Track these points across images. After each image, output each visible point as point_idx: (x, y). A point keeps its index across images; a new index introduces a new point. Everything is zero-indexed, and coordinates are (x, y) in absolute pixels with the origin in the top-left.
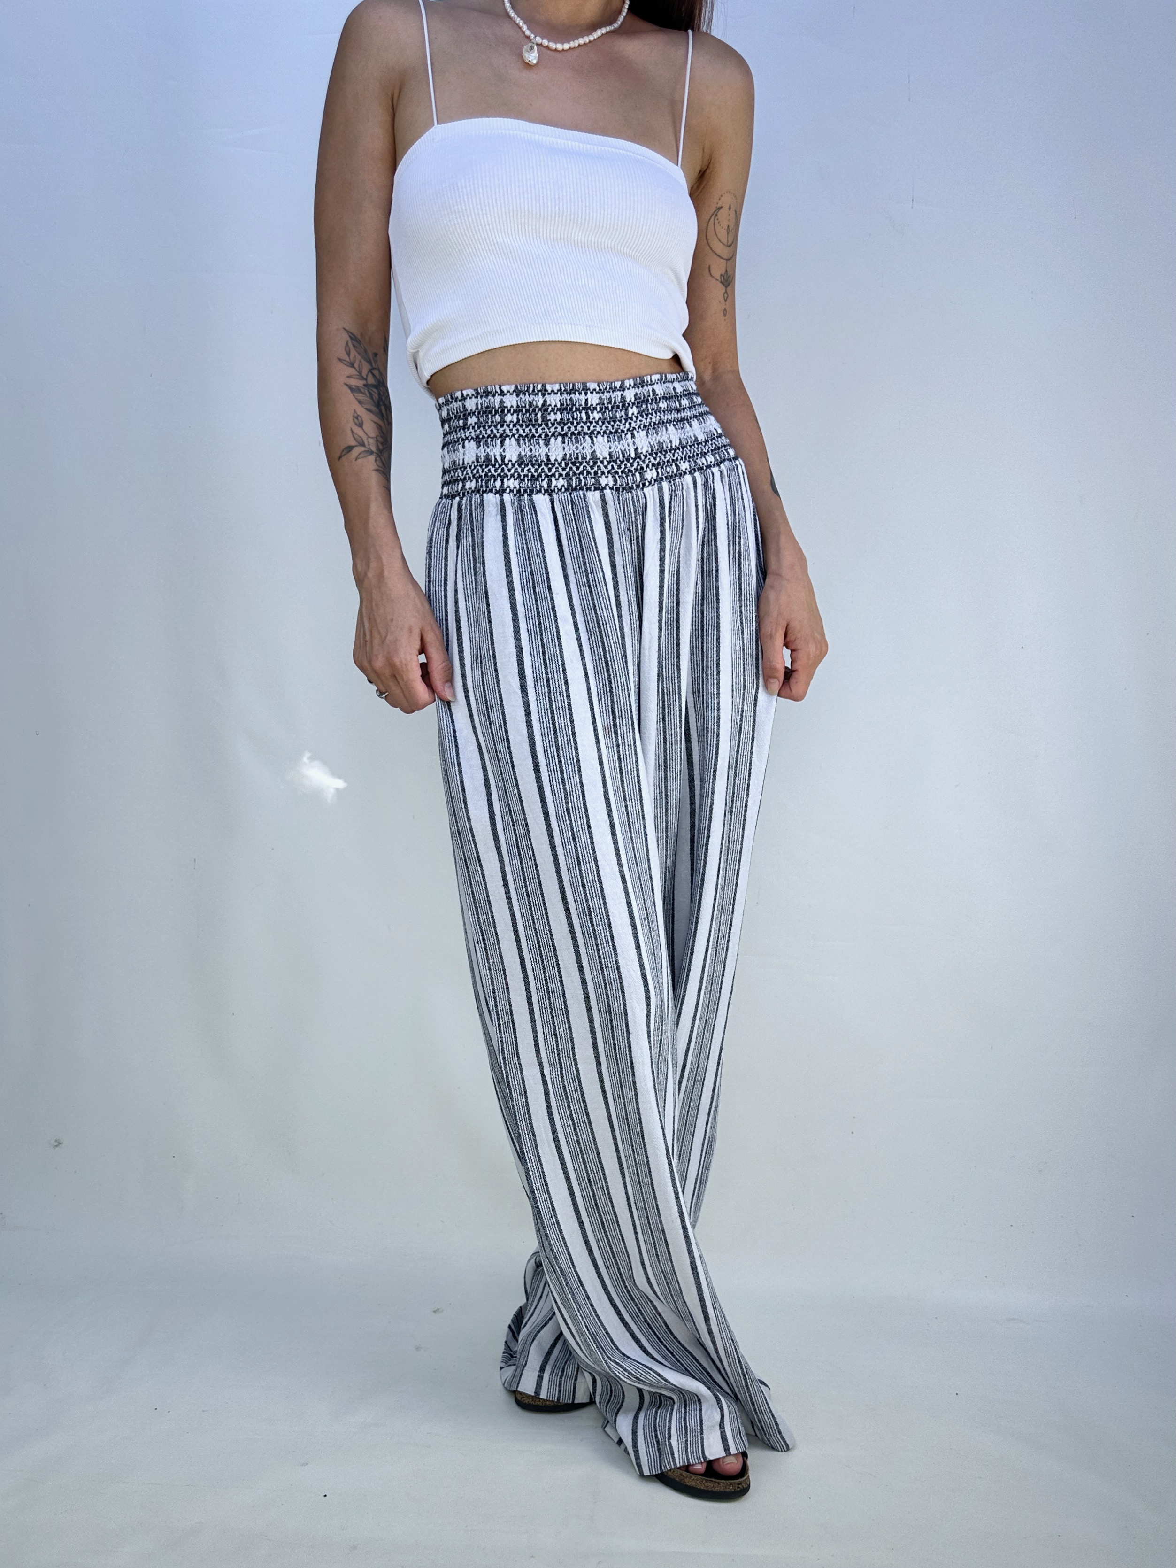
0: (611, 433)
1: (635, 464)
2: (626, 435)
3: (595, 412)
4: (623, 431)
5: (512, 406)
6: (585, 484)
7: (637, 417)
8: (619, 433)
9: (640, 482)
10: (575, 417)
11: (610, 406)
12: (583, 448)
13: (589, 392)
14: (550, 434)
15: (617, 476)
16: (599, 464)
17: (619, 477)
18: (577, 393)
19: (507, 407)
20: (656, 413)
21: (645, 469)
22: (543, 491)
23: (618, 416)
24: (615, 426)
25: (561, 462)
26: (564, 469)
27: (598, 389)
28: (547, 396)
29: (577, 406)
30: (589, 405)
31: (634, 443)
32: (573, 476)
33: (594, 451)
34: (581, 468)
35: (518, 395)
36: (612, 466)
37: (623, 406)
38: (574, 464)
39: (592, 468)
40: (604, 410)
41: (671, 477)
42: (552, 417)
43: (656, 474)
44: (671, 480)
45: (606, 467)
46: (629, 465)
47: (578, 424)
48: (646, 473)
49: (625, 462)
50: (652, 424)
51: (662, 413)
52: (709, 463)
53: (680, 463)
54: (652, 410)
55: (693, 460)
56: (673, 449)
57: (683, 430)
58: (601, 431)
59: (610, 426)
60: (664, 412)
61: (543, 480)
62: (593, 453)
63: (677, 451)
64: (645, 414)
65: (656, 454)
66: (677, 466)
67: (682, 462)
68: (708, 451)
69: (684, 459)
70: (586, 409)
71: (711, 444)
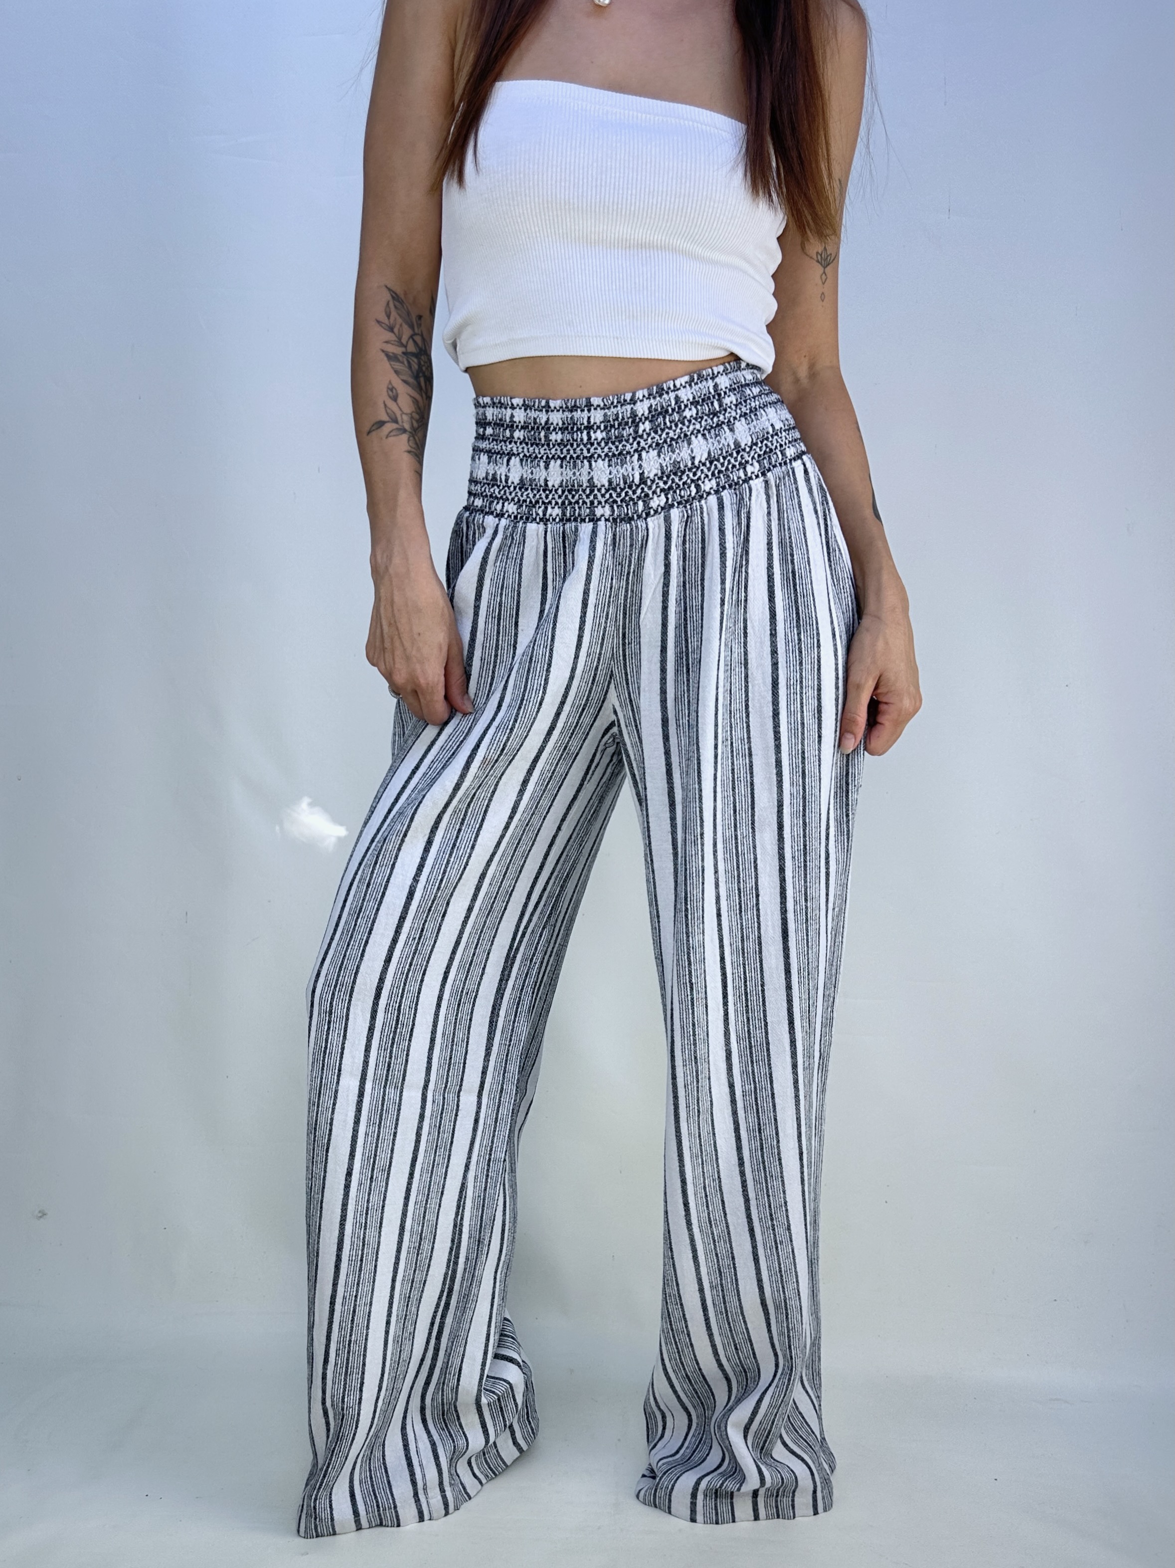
0: (614, 455)
1: (639, 491)
2: (632, 456)
3: (599, 431)
4: (629, 453)
5: (520, 422)
6: (579, 515)
7: (649, 435)
8: (624, 455)
9: (642, 511)
13: (592, 408)
16: (596, 492)
17: (617, 506)
18: (579, 410)
19: (516, 422)
20: (676, 425)
21: (651, 496)
25: (558, 489)
27: (602, 405)
28: (550, 413)
31: (640, 466)
33: (592, 478)
35: (525, 410)
36: (611, 495)
37: (633, 422)
38: (570, 491)
39: (588, 497)
41: (687, 501)
43: (665, 500)
45: (603, 496)
46: (630, 493)
47: (578, 446)
48: (651, 501)
49: (627, 490)
50: (668, 440)
51: (687, 423)
52: (749, 475)
53: (703, 482)
54: (671, 422)
55: (724, 475)
56: (695, 466)
57: (718, 438)
58: (603, 455)
59: (614, 448)
60: (690, 421)
61: (540, 507)
62: (590, 480)
63: (702, 468)
64: (661, 429)
65: (668, 477)
66: (698, 487)
67: (706, 480)
68: (753, 458)
69: (710, 477)
70: (589, 428)
71: (760, 448)
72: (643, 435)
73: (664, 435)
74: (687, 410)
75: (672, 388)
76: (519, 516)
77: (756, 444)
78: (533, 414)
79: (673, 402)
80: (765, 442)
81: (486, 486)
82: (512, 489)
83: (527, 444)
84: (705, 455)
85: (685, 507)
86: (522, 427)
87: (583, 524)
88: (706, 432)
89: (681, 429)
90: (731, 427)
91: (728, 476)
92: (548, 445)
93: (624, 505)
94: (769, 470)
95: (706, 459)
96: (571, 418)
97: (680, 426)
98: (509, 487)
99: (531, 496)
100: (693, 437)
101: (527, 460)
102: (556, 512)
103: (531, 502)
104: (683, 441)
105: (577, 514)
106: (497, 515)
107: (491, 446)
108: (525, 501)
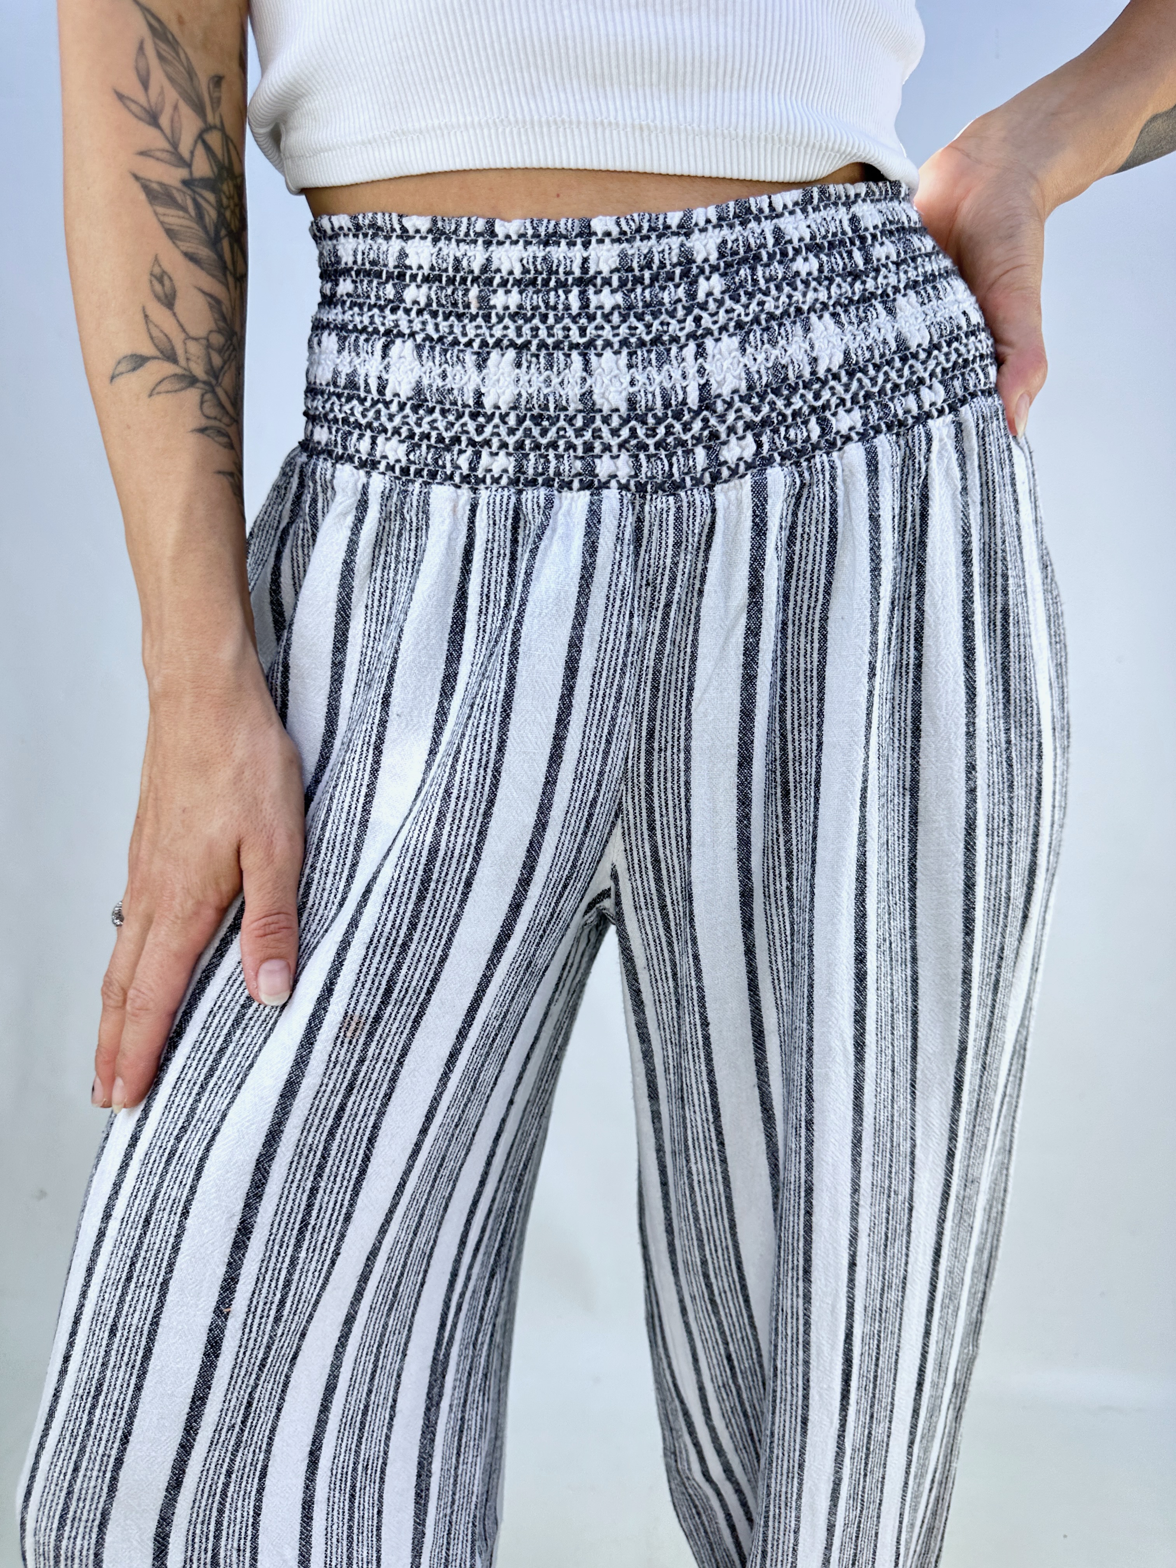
0: (642, 343)
1: (697, 425)
2: (681, 348)
3: (606, 290)
4: (675, 339)
5: (420, 267)
6: (558, 474)
7: (720, 303)
8: (663, 344)
9: (704, 470)
10: (552, 303)
11: (647, 274)
12: (562, 383)
13: (594, 240)
14: (491, 341)
15: (642, 456)
16: (598, 422)
17: (648, 457)
18: (563, 242)
19: (410, 268)
20: (779, 288)
21: (723, 436)
22: (457, 479)
23: (666, 300)
24: (656, 325)
25: (507, 414)
26: (512, 432)
27: (615, 232)
28: (493, 248)
29: (562, 277)
30: (592, 272)
31: (701, 371)
32: (531, 449)
33: (591, 392)
34: (552, 434)
35: (436, 241)
36: (633, 431)
37: (685, 274)
38: (537, 420)
39: (579, 433)
40: (630, 284)
41: (801, 452)
42: (499, 300)
43: (754, 447)
44: (802, 460)
45: (615, 432)
46: (678, 427)
47: (558, 319)
48: (725, 447)
49: (670, 420)
50: (763, 317)
51: (800, 286)
52: (926, 407)
53: (834, 414)
54: (767, 281)
55: (876, 404)
56: (818, 379)
57: (865, 324)
58: (616, 341)
59: (641, 327)
60: (806, 283)
61: (461, 452)
62: (586, 396)
63: (832, 383)
64: (746, 293)
65: (762, 397)
66: (824, 423)
67: (841, 410)
68: (932, 375)
69: (848, 404)
70: (585, 281)
71: (947, 354)
72: (706, 302)
73: (753, 307)
74: (800, 259)
75: (767, 210)
76: (412, 469)
77: (938, 347)
78: (451, 250)
79: (770, 241)
80: (955, 345)
81: (334, 398)
82: (394, 408)
83: (434, 314)
84: (839, 359)
85: (797, 464)
86: (426, 279)
87: (566, 493)
88: (839, 309)
89: (790, 297)
90: (889, 304)
91: (886, 406)
92: (487, 318)
93: (663, 453)
94: (963, 401)
95: (841, 367)
96: (544, 259)
97: (787, 289)
98: (387, 404)
99: (441, 425)
100: (813, 317)
101: (432, 348)
102: (503, 463)
103: (440, 439)
104: (794, 322)
105: (551, 472)
106: (363, 465)
107: (347, 317)
108: (428, 436)
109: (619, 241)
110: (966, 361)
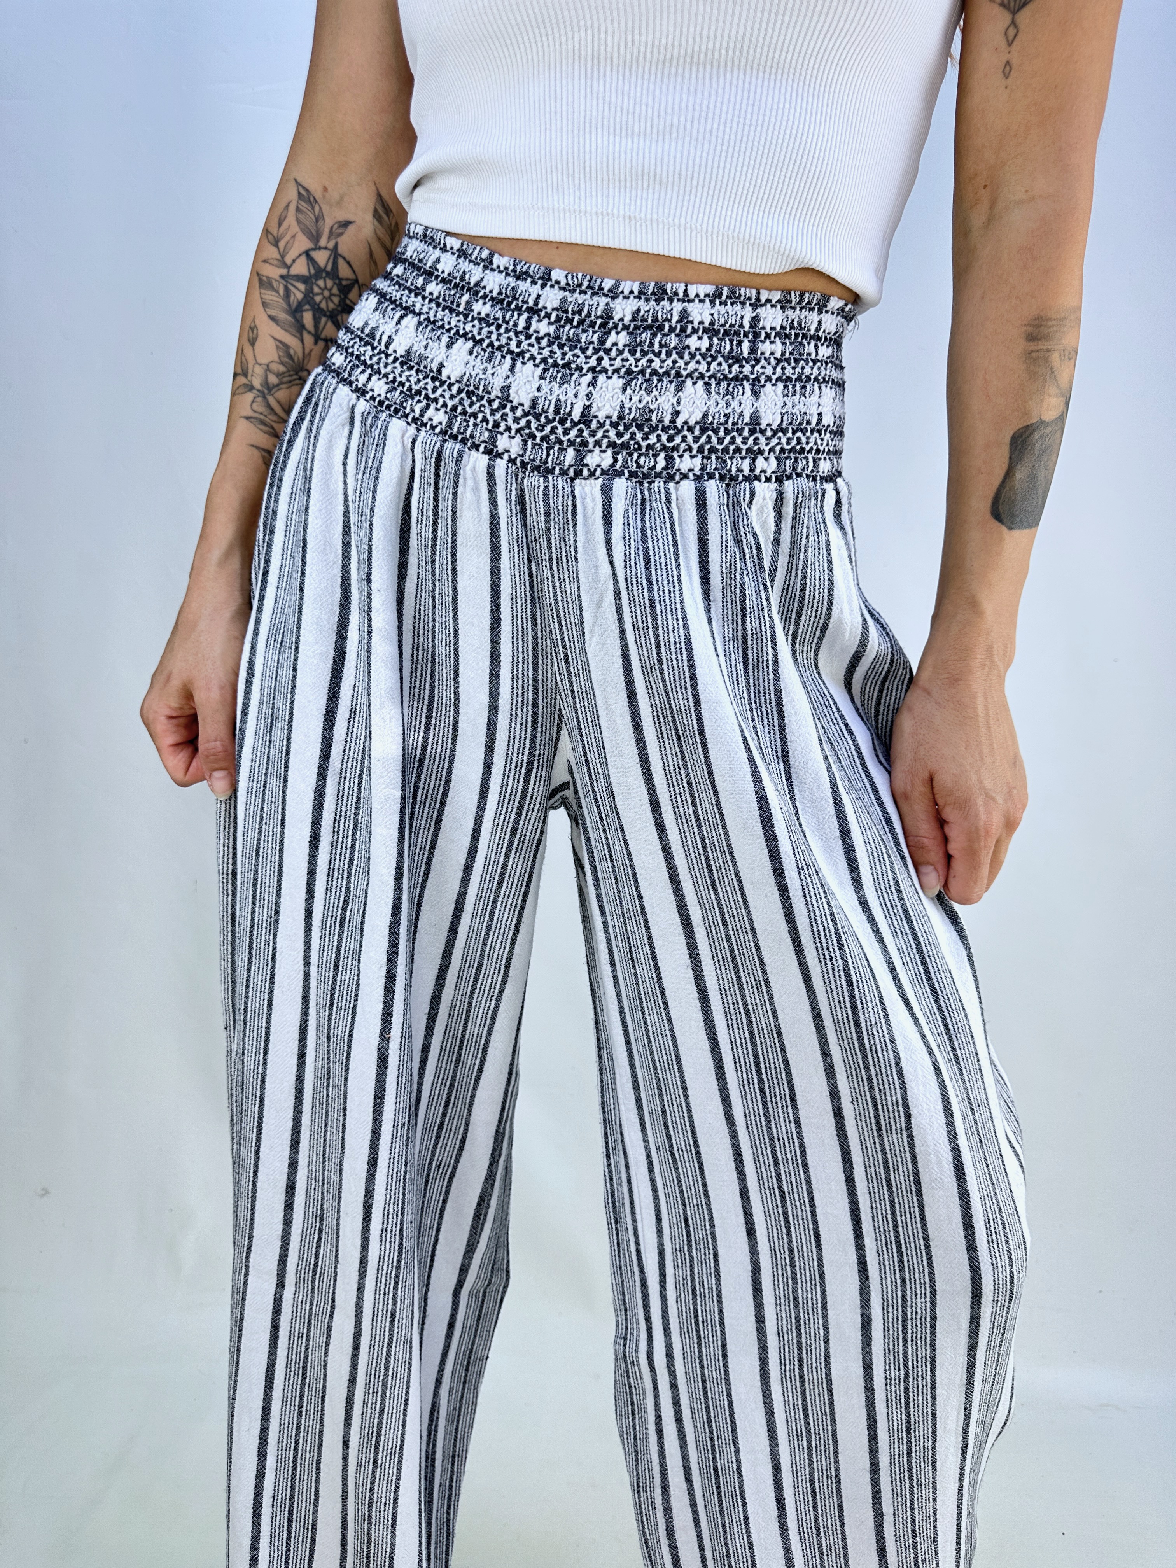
0: (555, 364)
1: (574, 432)
3: (546, 321)
4: (580, 369)
7: (620, 352)
8: (570, 369)
9: (571, 466)
11: (577, 318)
12: (493, 374)
15: (530, 443)
16: (507, 410)
17: (534, 445)
18: (529, 280)
20: (669, 354)
21: (591, 446)
22: (410, 419)
23: (583, 340)
25: (453, 384)
26: (452, 397)
27: (563, 283)
29: (520, 304)
30: (540, 306)
31: (589, 396)
33: (509, 387)
34: (476, 407)
36: (529, 423)
37: (603, 325)
38: (470, 394)
39: (493, 412)
41: (646, 476)
42: (477, 307)
43: (611, 461)
44: (645, 481)
45: (516, 420)
46: (560, 430)
47: (507, 331)
48: (589, 454)
49: (556, 423)
50: (649, 371)
51: (687, 357)
52: (757, 472)
53: (681, 456)
54: (661, 346)
55: (717, 458)
56: (675, 427)
57: (729, 397)
58: (539, 357)
59: (559, 353)
60: (693, 356)
61: (419, 401)
62: (505, 389)
63: (685, 433)
64: (642, 351)
65: (627, 428)
66: (669, 459)
67: (687, 455)
68: (772, 450)
69: (694, 452)
70: (534, 311)
71: (789, 439)
72: (611, 349)
73: (644, 362)
74: (695, 337)
75: (681, 295)
76: (387, 403)
77: (784, 431)
78: (465, 265)
79: (675, 318)
80: (799, 434)
82: (391, 359)
83: (438, 305)
84: (698, 416)
85: (641, 484)
86: (444, 281)
87: (474, 452)
88: (713, 382)
89: (675, 362)
90: (756, 388)
91: (725, 462)
92: (466, 316)
93: (545, 445)
94: (789, 477)
95: (697, 423)
96: (513, 288)
97: (674, 356)
98: (387, 356)
99: (413, 380)
100: (689, 382)
101: (427, 326)
102: (439, 417)
103: (410, 389)
104: (671, 382)
105: (468, 434)
106: (357, 390)
107: (389, 290)
108: (403, 384)
109: (564, 289)
110: (803, 449)
